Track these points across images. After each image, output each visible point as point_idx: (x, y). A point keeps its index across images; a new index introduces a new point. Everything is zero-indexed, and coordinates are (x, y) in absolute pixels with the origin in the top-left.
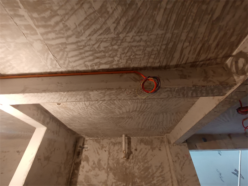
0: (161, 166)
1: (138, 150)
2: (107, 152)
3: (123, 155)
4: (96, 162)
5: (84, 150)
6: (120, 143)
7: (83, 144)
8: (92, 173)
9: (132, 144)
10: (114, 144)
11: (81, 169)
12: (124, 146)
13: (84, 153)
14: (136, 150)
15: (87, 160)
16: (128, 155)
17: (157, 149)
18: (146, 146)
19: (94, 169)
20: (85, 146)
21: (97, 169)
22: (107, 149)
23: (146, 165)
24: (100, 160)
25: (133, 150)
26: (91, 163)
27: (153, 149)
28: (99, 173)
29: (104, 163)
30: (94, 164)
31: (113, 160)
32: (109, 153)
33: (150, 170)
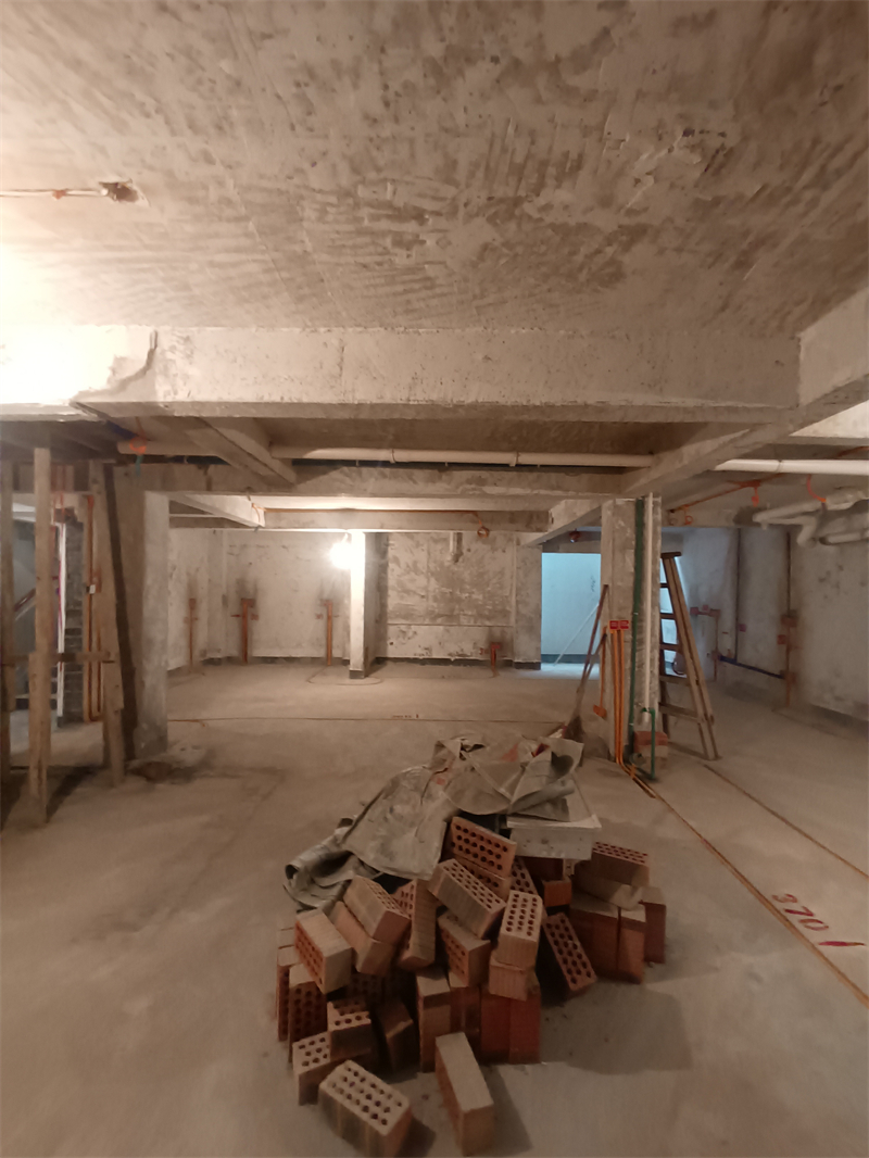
0: (502, 573)
1: (473, 550)
2: (425, 553)
3: (449, 558)
4: (410, 565)
5: (389, 548)
6: (446, 540)
7: (388, 540)
8: (407, 577)
9: (464, 542)
10: (436, 541)
11: (389, 572)
12: (452, 545)
13: (391, 553)
14: (469, 550)
15: (396, 560)
16: (457, 558)
17: (500, 550)
18: (485, 546)
19: (408, 573)
20: (391, 542)
21: (413, 574)
22: (425, 547)
23: (481, 570)
24: (415, 563)
25: (464, 551)
26: (403, 565)
27: (494, 550)
28: (416, 577)
29: (422, 566)
30: (408, 566)
31: (435, 562)
32: (429, 553)
33: (486, 577)
